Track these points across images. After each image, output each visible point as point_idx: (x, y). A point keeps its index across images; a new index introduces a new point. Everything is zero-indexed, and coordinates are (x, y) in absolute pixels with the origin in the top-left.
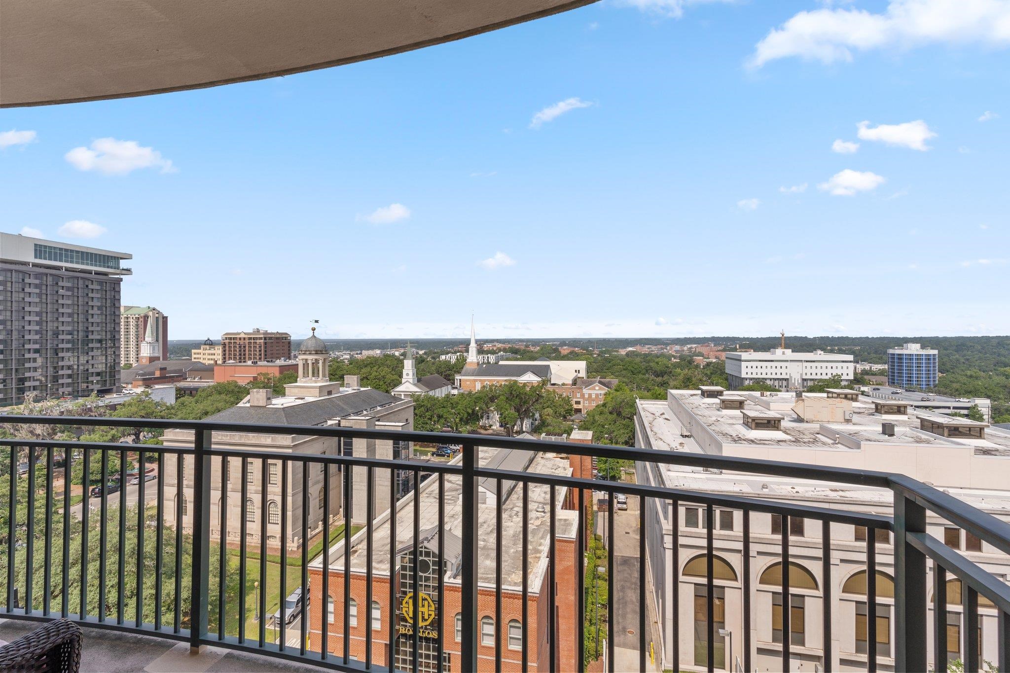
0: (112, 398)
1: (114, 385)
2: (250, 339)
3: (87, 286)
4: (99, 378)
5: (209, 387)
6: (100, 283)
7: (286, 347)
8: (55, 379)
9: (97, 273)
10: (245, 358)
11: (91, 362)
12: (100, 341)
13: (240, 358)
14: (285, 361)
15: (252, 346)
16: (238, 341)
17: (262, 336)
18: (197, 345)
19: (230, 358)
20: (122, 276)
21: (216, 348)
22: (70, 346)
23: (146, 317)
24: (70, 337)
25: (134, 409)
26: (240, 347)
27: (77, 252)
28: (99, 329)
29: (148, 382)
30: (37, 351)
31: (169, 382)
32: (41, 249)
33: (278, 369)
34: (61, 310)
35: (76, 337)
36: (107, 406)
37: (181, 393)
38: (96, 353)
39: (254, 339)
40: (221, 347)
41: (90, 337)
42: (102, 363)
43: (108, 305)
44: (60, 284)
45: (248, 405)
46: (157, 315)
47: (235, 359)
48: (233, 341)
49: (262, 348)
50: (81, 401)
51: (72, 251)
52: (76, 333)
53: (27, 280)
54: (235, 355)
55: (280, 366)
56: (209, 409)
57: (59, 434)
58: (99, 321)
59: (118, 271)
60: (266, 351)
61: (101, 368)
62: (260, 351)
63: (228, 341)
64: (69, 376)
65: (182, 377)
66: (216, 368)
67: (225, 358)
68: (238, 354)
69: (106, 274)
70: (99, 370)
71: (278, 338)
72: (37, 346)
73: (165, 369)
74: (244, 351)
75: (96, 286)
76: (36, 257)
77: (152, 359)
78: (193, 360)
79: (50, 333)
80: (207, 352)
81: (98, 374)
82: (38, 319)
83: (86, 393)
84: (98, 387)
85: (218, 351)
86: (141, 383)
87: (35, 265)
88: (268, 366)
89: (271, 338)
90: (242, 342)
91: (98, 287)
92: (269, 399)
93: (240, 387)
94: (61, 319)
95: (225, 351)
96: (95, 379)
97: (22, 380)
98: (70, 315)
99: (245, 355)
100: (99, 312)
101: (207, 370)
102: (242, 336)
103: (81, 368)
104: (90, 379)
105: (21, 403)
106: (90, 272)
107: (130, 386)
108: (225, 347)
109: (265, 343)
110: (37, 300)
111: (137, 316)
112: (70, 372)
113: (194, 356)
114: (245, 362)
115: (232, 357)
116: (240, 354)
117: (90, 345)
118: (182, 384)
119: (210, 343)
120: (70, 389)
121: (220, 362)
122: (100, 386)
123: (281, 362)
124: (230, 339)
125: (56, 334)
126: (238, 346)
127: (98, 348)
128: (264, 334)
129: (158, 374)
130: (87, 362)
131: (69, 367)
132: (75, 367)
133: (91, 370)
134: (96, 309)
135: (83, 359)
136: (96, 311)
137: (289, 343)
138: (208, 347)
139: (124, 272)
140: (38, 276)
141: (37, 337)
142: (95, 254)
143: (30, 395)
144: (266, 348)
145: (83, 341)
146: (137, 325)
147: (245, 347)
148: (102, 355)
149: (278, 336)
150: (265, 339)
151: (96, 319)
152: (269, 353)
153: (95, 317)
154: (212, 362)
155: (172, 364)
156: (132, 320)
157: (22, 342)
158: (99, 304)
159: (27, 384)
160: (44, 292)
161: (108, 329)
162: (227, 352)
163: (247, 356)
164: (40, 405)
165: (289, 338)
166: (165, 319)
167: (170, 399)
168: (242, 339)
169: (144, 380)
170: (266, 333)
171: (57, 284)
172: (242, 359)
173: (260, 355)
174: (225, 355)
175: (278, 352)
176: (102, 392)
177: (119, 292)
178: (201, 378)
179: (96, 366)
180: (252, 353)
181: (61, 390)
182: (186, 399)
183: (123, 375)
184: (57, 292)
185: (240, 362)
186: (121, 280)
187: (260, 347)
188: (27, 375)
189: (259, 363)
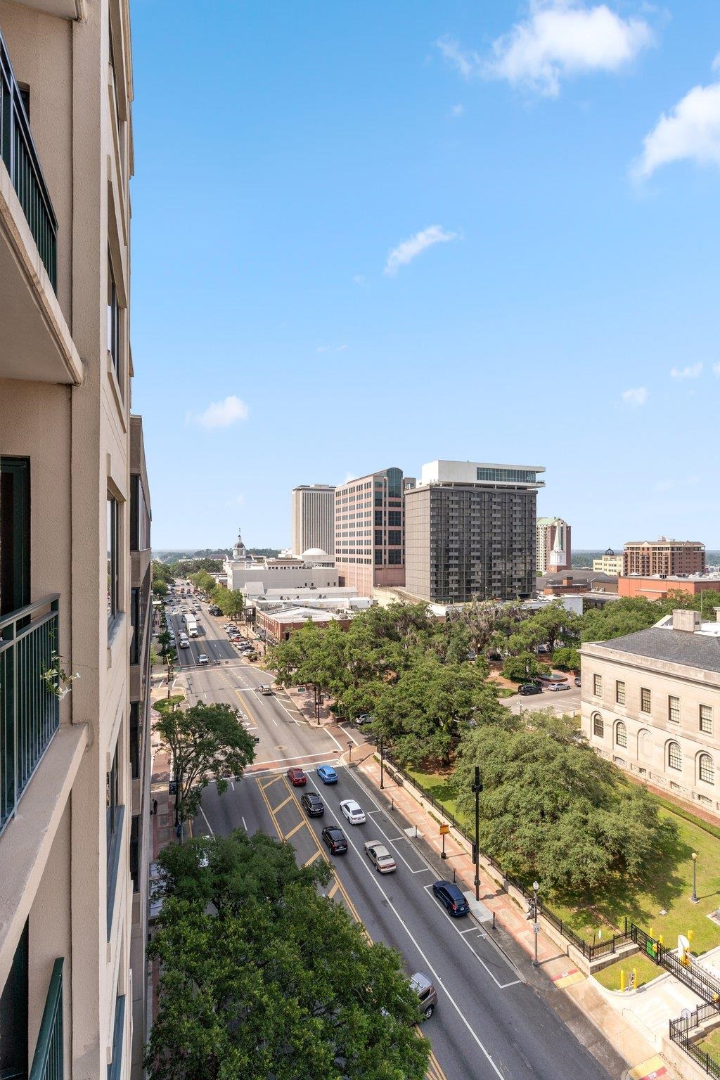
0: (530, 604)
1: (531, 591)
2: (654, 549)
3: (512, 500)
4: (520, 584)
5: (616, 601)
6: (521, 497)
7: (699, 560)
8: (490, 582)
9: (519, 488)
10: (648, 571)
11: (514, 569)
12: (521, 550)
13: (643, 571)
14: (700, 576)
15: (657, 556)
16: (641, 552)
17: (669, 546)
18: (598, 555)
19: (632, 570)
20: (537, 489)
21: (618, 558)
22: (499, 554)
23: (553, 528)
24: (499, 546)
25: (549, 616)
26: (643, 558)
27: (505, 470)
28: (520, 538)
29: (558, 590)
30: (478, 558)
31: (574, 592)
32: (482, 472)
33: (693, 585)
34: (494, 523)
35: (503, 546)
36: (528, 611)
37: (588, 604)
38: (518, 561)
39: (659, 549)
40: (622, 558)
41: (514, 546)
42: (522, 570)
43: (527, 516)
44: (494, 500)
45: (670, 627)
46: (562, 525)
47: (637, 571)
48: (635, 551)
49: (669, 560)
50: (508, 603)
51: (501, 470)
52: (504, 543)
53: (473, 499)
54: (638, 567)
55: (695, 583)
56: (619, 625)
57: (495, 631)
58: (520, 531)
59: (534, 485)
60: (673, 564)
61: (521, 574)
62: (666, 563)
63: (630, 551)
64: (499, 581)
65: (586, 588)
66: (620, 580)
67: (626, 570)
68: (640, 566)
69: (525, 488)
70: (519, 577)
71: (688, 549)
72: (478, 554)
73: (571, 578)
74: (648, 562)
75: (518, 500)
76: (478, 479)
77: (559, 568)
78: (594, 570)
79: (486, 543)
80: (608, 562)
81: (519, 580)
82: (478, 530)
83: (512, 597)
84: (518, 592)
85: (619, 562)
86: (551, 591)
87: (478, 486)
88: (680, 582)
89: (679, 549)
90: (645, 552)
91: (520, 501)
92: (697, 623)
93: (649, 604)
94: (494, 531)
95: (626, 562)
96: (517, 584)
97: (469, 582)
98: (500, 527)
99: (648, 567)
100: (520, 524)
101: (612, 583)
102: (646, 545)
103: (507, 573)
104: (514, 584)
105: (470, 601)
106: (513, 488)
107: (542, 593)
108: (626, 558)
109: (673, 554)
110: (479, 515)
111: (545, 526)
112: (499, 577)
113: (595, 566)
114: (648, 575)
115: (635, 569)
116: (643, 566)
117: (514, 554)
118: (588, 595)
119: (611, 553)
120: (499, 592)
121: (622, 574)
122: (520, 591)
123: (695, 577)
124: (633, 548)
125: (491, 544)
126: (640, 557)
127: (519, 556)
128: (671, 543)
129: (565, 583)
130: (512, 569)
131: (500, 573)
132: (503, 573)
133: (514, 577)
134: (518, 520)
135: (509, 566)
136: (518, 523)
137: (703, 554)
138: (609, 557)
139: (539, 485)
140: (480, 494)
141: (478, 546)
142: (518, 471)
143: (476, 594)
144: (673, 559)
145: (509, 549)
146: (545, 535)
147: (648, 558)
148: (522, 563)
149: (689, 546)
150: (672, 549)
151: (518, 530)
152: (676, 566)
153: (518, 528)
154: (615, 574)
155: (577, 573)
156: (541, 530)
157: (469, 550)
158: (520, 516)
159: (473, 585)
160: (483, 507)
161: (527, 539)
162: (629, 563)
163: (651, 569)
164: (482, 603)
165: (702, 548)
166: (569, 528)
167: (578, 610)
168: (646, 550)
169: (554, 588)
170: (673, 543)
171: (491, 500)
172: (645, 571)
173: (667, 567)
174: (626, 566)
175: (688, 565)
176: (524, 597)
177: (535, 504)
178: (604, 590)
179: (517, 572)
180: (657, 565)
181: (494, 592)
182: (594, 611)
183: (538, 582)
184: (491, 507)
185: (643, 575)
186: (536, 492)
187: (667, 558)
188: (472, 577)
189: (669, 577)
